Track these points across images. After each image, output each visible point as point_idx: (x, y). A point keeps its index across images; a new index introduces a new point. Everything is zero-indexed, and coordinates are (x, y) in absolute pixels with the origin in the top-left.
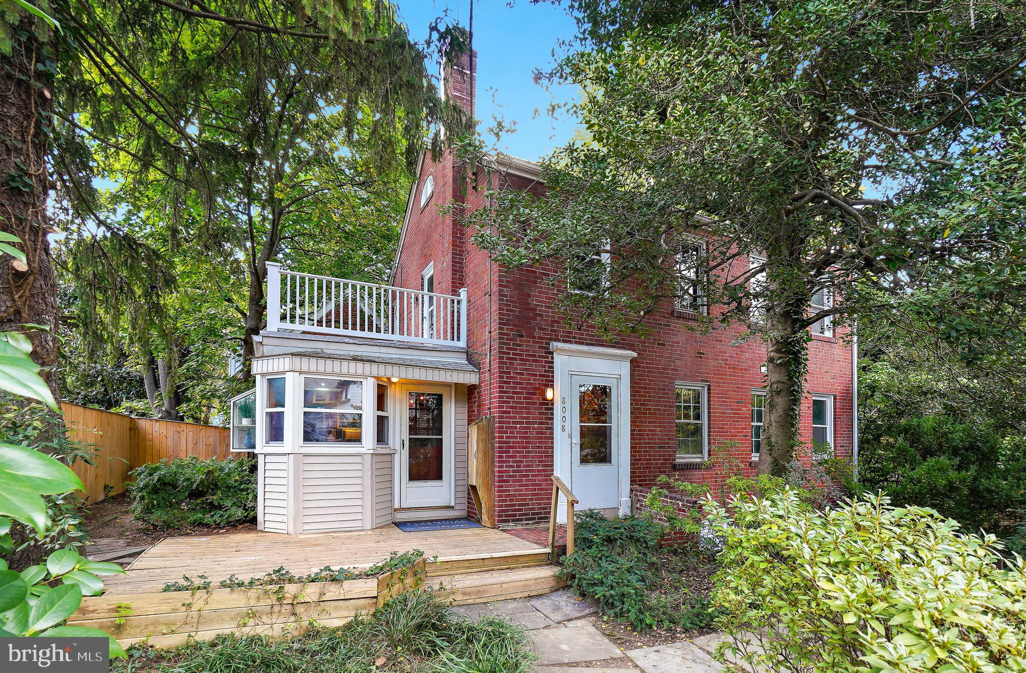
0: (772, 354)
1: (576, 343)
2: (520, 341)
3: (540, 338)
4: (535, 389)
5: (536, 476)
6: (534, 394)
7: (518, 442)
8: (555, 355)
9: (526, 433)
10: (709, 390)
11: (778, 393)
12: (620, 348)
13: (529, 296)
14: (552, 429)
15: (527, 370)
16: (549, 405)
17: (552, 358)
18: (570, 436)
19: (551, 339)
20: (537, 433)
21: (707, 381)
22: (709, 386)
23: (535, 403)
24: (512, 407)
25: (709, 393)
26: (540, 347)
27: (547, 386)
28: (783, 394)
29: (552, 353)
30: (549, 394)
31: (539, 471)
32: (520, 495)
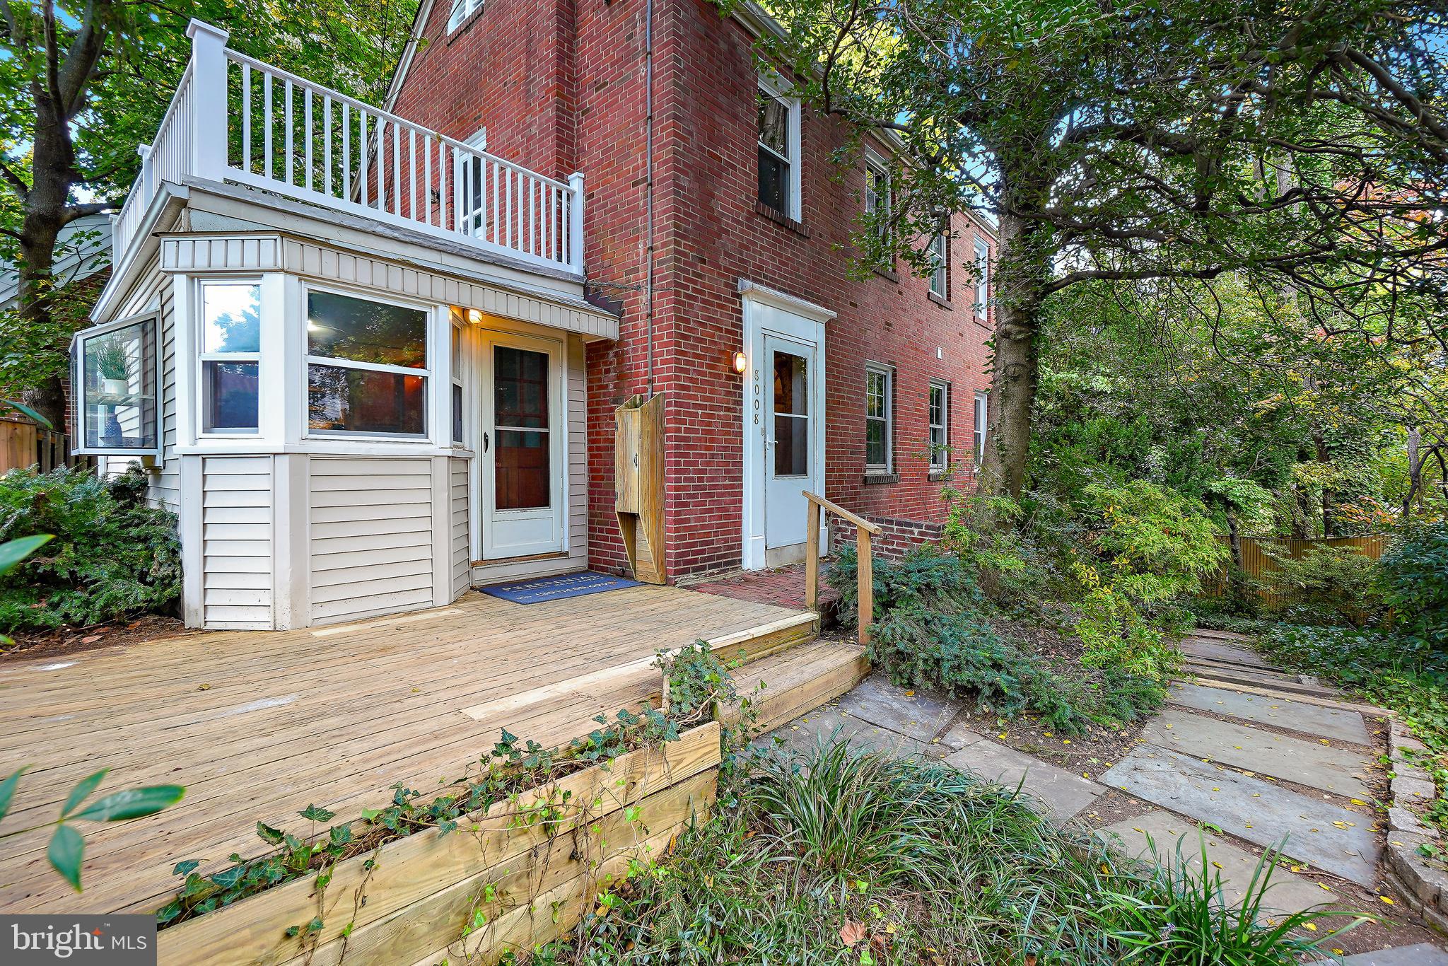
0: (1008, 326)
1: (768, 285)
2: (702, 269)
3: (726, 269)
4: (721, 352)
5: (722, 495)
6: (719, 360)
7: (700, 439)
8: (745, 300)
9: (709, 424)
10: (894, 375)
11: (1015, 379)
12: (813, 302)
13: (712, 196)
14: (740, 419)
15: (710, 319)
16: (737, 381)
17: (741, 304)
18: (764, 432)
19: (738, 274)
20: (724, 425)
21: (893, 363)
22: (895, 370)
23: (719, 376)
24: (692, 380)
25: (894, 381)
26: (727, 285)
27: (734, 349)
28: (1021, 380)
29: (739, 296)
30: (740, 363)
31: (726, 487)
32: (703, 527)
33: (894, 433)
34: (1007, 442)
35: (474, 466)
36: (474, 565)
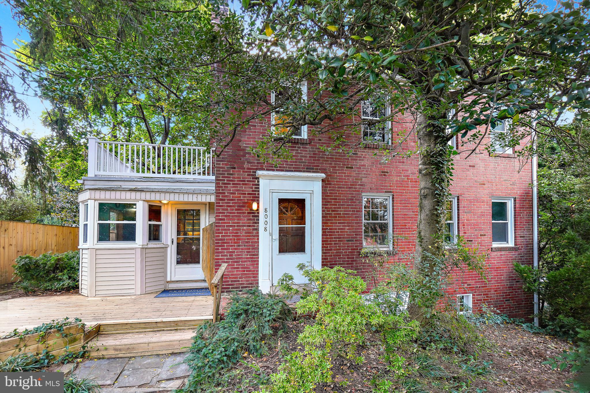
1: (277, 170)
2: (233, 171)
3: (248, 169)
4: (244, 203)
5: (245, 262)
6: (244, 207)
7: (231, 239)
8: (260, 180)
9: (237, 233)
10: (393, 198)
11: (425, 196)
12: (314, 172)
13: (240, 141)
14: (257, 229)
15: (237, 190)
16: (255, 215)
17: (258, 182)
18: (271, 234)
19: (257, 169)
20: (246, 233)
21: (391, 192)
22: (393, 195)
23: (244, 213)
24: (226, 216)
25: (393, 201)
26: (248, 175)
27: (254, 201)
28: (429, 197)
29: (258, 178)
30: (255, 206)
31: (247, 258)
32: (232, 275)
33: (393, 228)
34: (422, 234)
35: (169, 249)
36: (168, 282)
